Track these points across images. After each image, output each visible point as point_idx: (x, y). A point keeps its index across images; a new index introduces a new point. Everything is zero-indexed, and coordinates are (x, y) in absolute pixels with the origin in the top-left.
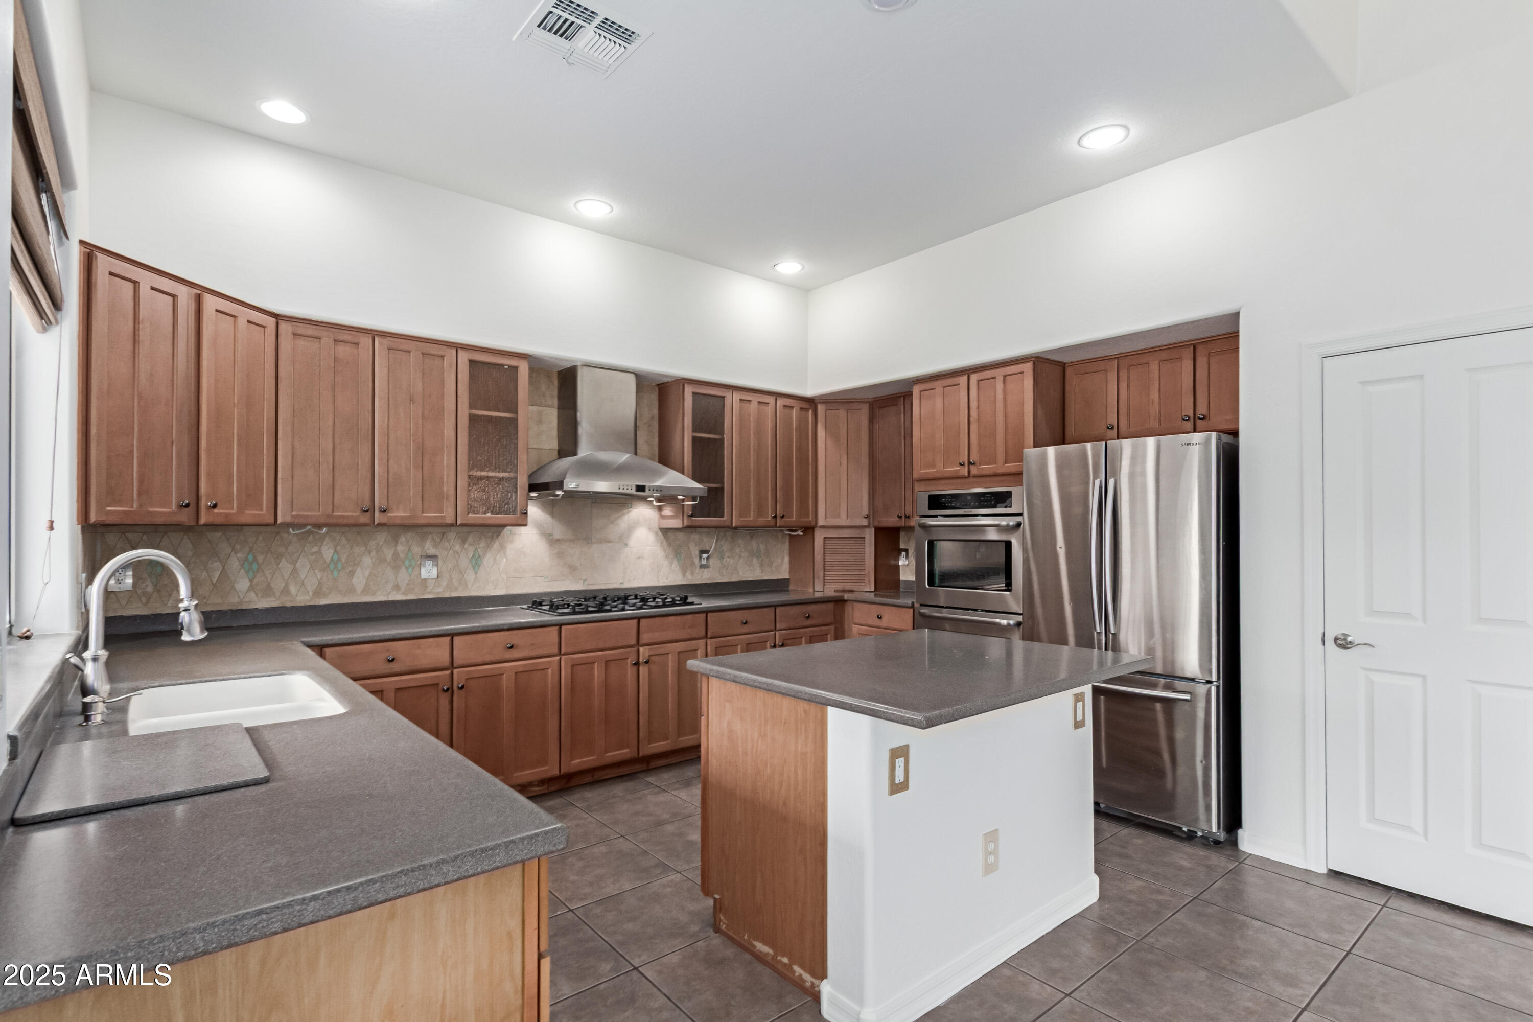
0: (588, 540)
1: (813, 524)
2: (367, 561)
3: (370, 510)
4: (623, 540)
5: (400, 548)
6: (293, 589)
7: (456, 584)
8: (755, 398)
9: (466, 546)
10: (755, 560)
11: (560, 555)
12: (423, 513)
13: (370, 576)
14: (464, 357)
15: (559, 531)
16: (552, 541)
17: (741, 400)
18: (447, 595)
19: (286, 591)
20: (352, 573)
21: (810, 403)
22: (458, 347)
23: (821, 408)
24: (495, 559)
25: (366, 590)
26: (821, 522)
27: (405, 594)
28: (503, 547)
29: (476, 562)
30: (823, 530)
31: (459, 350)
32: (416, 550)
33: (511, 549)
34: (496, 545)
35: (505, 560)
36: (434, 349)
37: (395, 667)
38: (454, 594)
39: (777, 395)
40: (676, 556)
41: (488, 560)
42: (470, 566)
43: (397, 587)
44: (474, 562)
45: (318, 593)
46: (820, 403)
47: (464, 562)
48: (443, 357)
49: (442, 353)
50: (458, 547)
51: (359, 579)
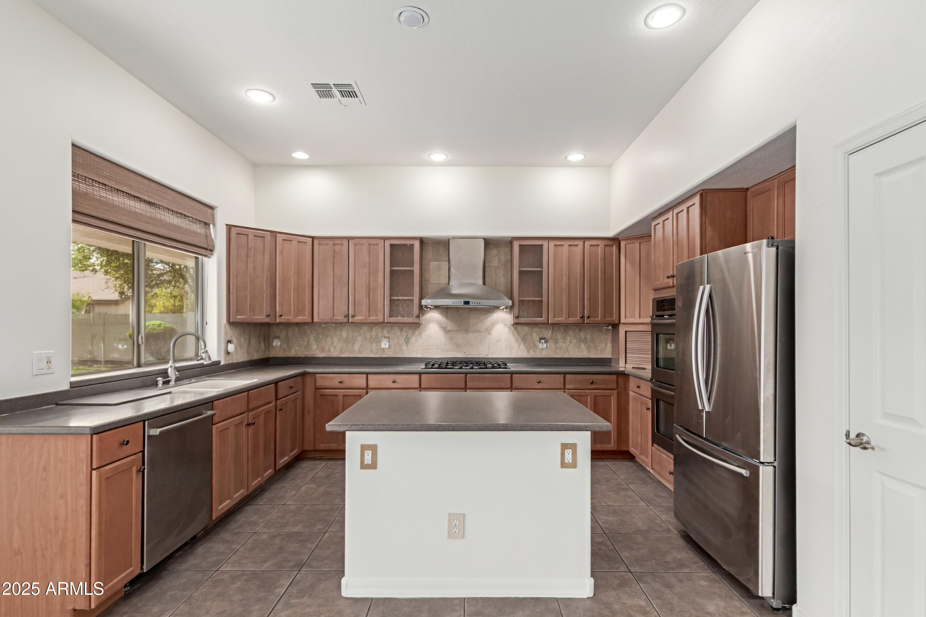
0: (467, 331)
1: (617, 322)
2: (360, 339)
3: (347, 316)
4: (488, 331)
5: (373, 333)
6: (332, 350)
7: (398, 351)
8: (566, 243)
9: (403, 333)
10: (583, 345)
11: (451, 338)
12: (369, 317)
13: (361, 345)
14: (388, 243)
15: (450, 325)
16: (445, 330)
17: (555, 245)
18: (393, 356)
19: (329, 350)
20: (354, 344)
21: (615, 241)
22: (384, 239)
23: (623, 243)
24: (416, 340)
25: (359, 352)
26: (623, 320)
27: (375, 354)
28: (420, 334)
29: (407, 341)
30: (624, 326)
31: (385, 240)
32: (380, 334)
33: (424, 335)
34: (417, 332)
35: (421, 340)
36: (374, 241)
37: (343, 386)
38: (397, 356)
39: (584, 239)
40: (523, 341)
41: (413, 340)
42: (404, 342)
43: (372, 351)
44: (406, 340)
45: (341, 352)
46: (623, 240)
47: (402, 341)
48: (378, 244)
49: (377, 243)
50: (398, 333)
51: (357, 347)
